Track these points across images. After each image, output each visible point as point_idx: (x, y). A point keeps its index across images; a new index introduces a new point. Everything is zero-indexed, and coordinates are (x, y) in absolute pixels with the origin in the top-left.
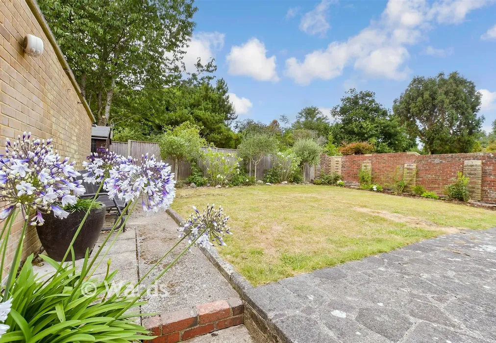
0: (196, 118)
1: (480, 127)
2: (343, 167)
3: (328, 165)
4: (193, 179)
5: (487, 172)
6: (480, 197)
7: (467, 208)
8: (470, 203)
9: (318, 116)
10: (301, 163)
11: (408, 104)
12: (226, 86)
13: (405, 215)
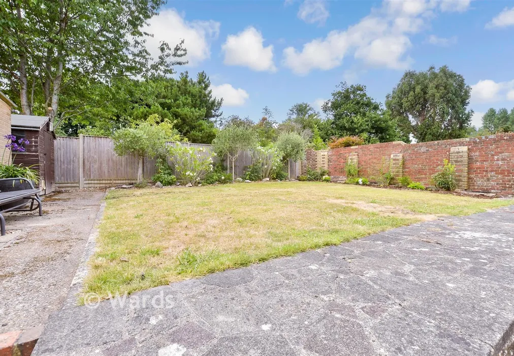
0: (174, 114)
1: (469, 121)
2: (329, 161)
3: (315, 160)
4: (159, 177)
5: (472, 159)
6: (466, 186)
7: (453, 197)
8: (456, 192)
9: (310, 112)
10: (284, 158)
11: (401, 98)
12: (208, 79)
13: (382, 205)
